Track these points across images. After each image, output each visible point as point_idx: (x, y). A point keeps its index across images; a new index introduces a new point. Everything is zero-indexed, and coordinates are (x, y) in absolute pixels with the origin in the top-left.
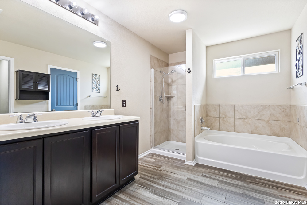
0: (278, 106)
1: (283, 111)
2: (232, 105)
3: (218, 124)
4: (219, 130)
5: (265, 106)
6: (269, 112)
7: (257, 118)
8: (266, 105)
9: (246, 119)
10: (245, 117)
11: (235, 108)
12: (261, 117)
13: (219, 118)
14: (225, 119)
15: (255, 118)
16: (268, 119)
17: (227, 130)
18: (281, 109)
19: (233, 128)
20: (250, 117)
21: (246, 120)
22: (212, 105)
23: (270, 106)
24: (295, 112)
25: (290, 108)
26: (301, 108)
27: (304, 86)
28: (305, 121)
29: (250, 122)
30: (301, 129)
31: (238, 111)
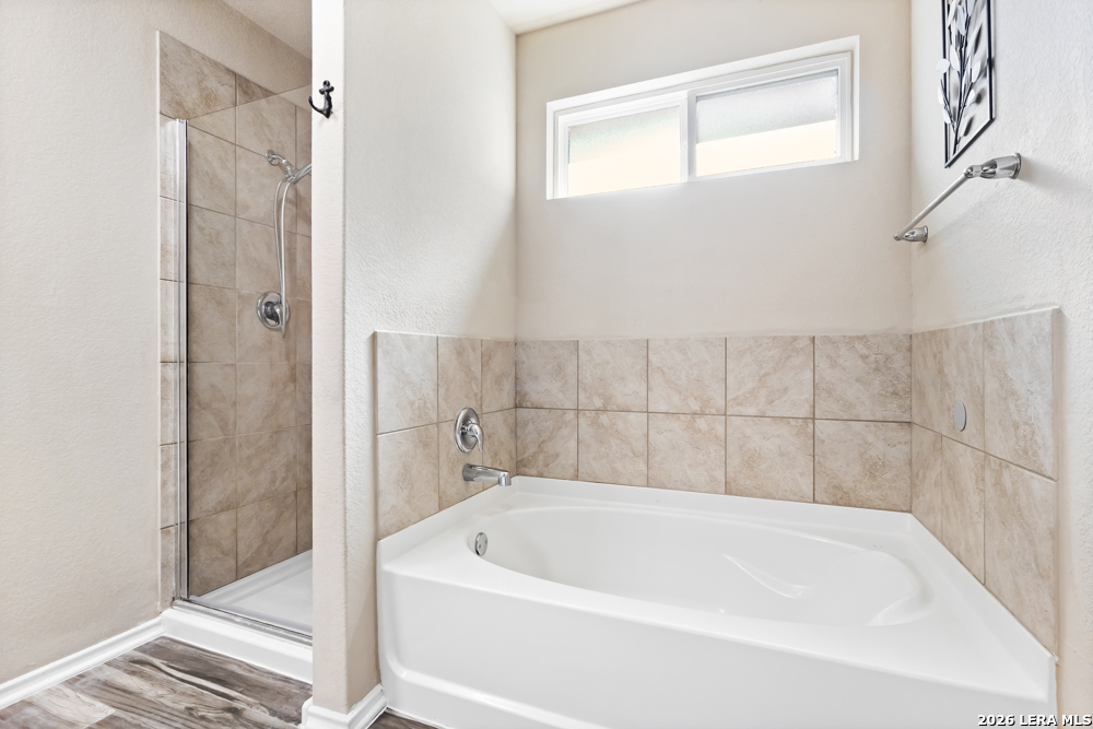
1: (877, 369)
2: (634, 342)
3: (573, 444)
4: (576, 477)
6: (808, 375)
7: (752, 411)
8: (795, 339)
9: (702, 414)
10: (695, 406)
11: (652, 356)
12: (771, 402)
13: (578, 411)
14: (604, 418)
15: (744, 411)
16: (804, 411)
17: (615, 480)
18: (864, 357)
19: (643, 466)
20: (721, 404)
21: (701, 423)
22: (545, 343)
23: (813, 340)
24: (941, 372)
25: (910, 349)
26: (987, 334)
27: (1002, 182)
28: (1016, 426)
29: (720, 430)
30: (988, 474)
31: (663, 372)
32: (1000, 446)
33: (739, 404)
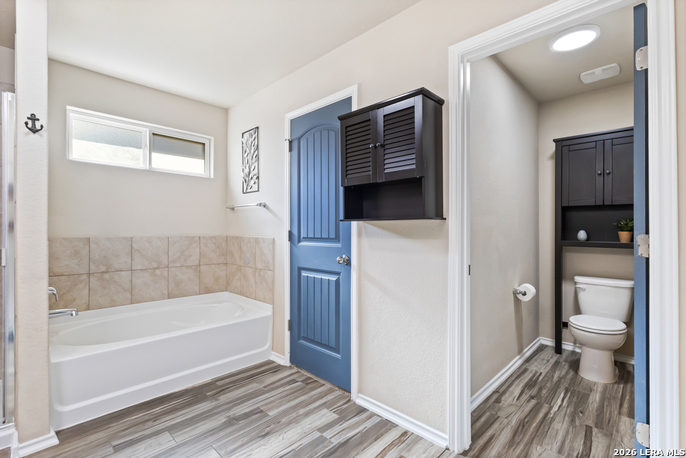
0: (211, 238)
1: (218, 247)
2: (124, 238)
3: (86, 292)
4: (88, 308)
5: (191, 239)
6: (198, 250)
7: (178, 265)
8: (194, 237)
9: (158, 268)
10: (155, 265)
11: (134, 245)
12: (185, 261)
13: (89, 274)
14: (106, 276)
15: (176, 265)
16: (196, 263)
17: (113, 304)
18: (215, 243)
19: (129, 295)
20: (166, 263)
21: (158, 272)
23: (200, 237)
24: (240, 248)
25: (227, 241)
26: (257, 240)
27: (262, 208)
28: (264, 261)
29: (166, 274)
30: (257, 273)
31: (140, 252)
32: (260, 266)
33: (174, 263)
